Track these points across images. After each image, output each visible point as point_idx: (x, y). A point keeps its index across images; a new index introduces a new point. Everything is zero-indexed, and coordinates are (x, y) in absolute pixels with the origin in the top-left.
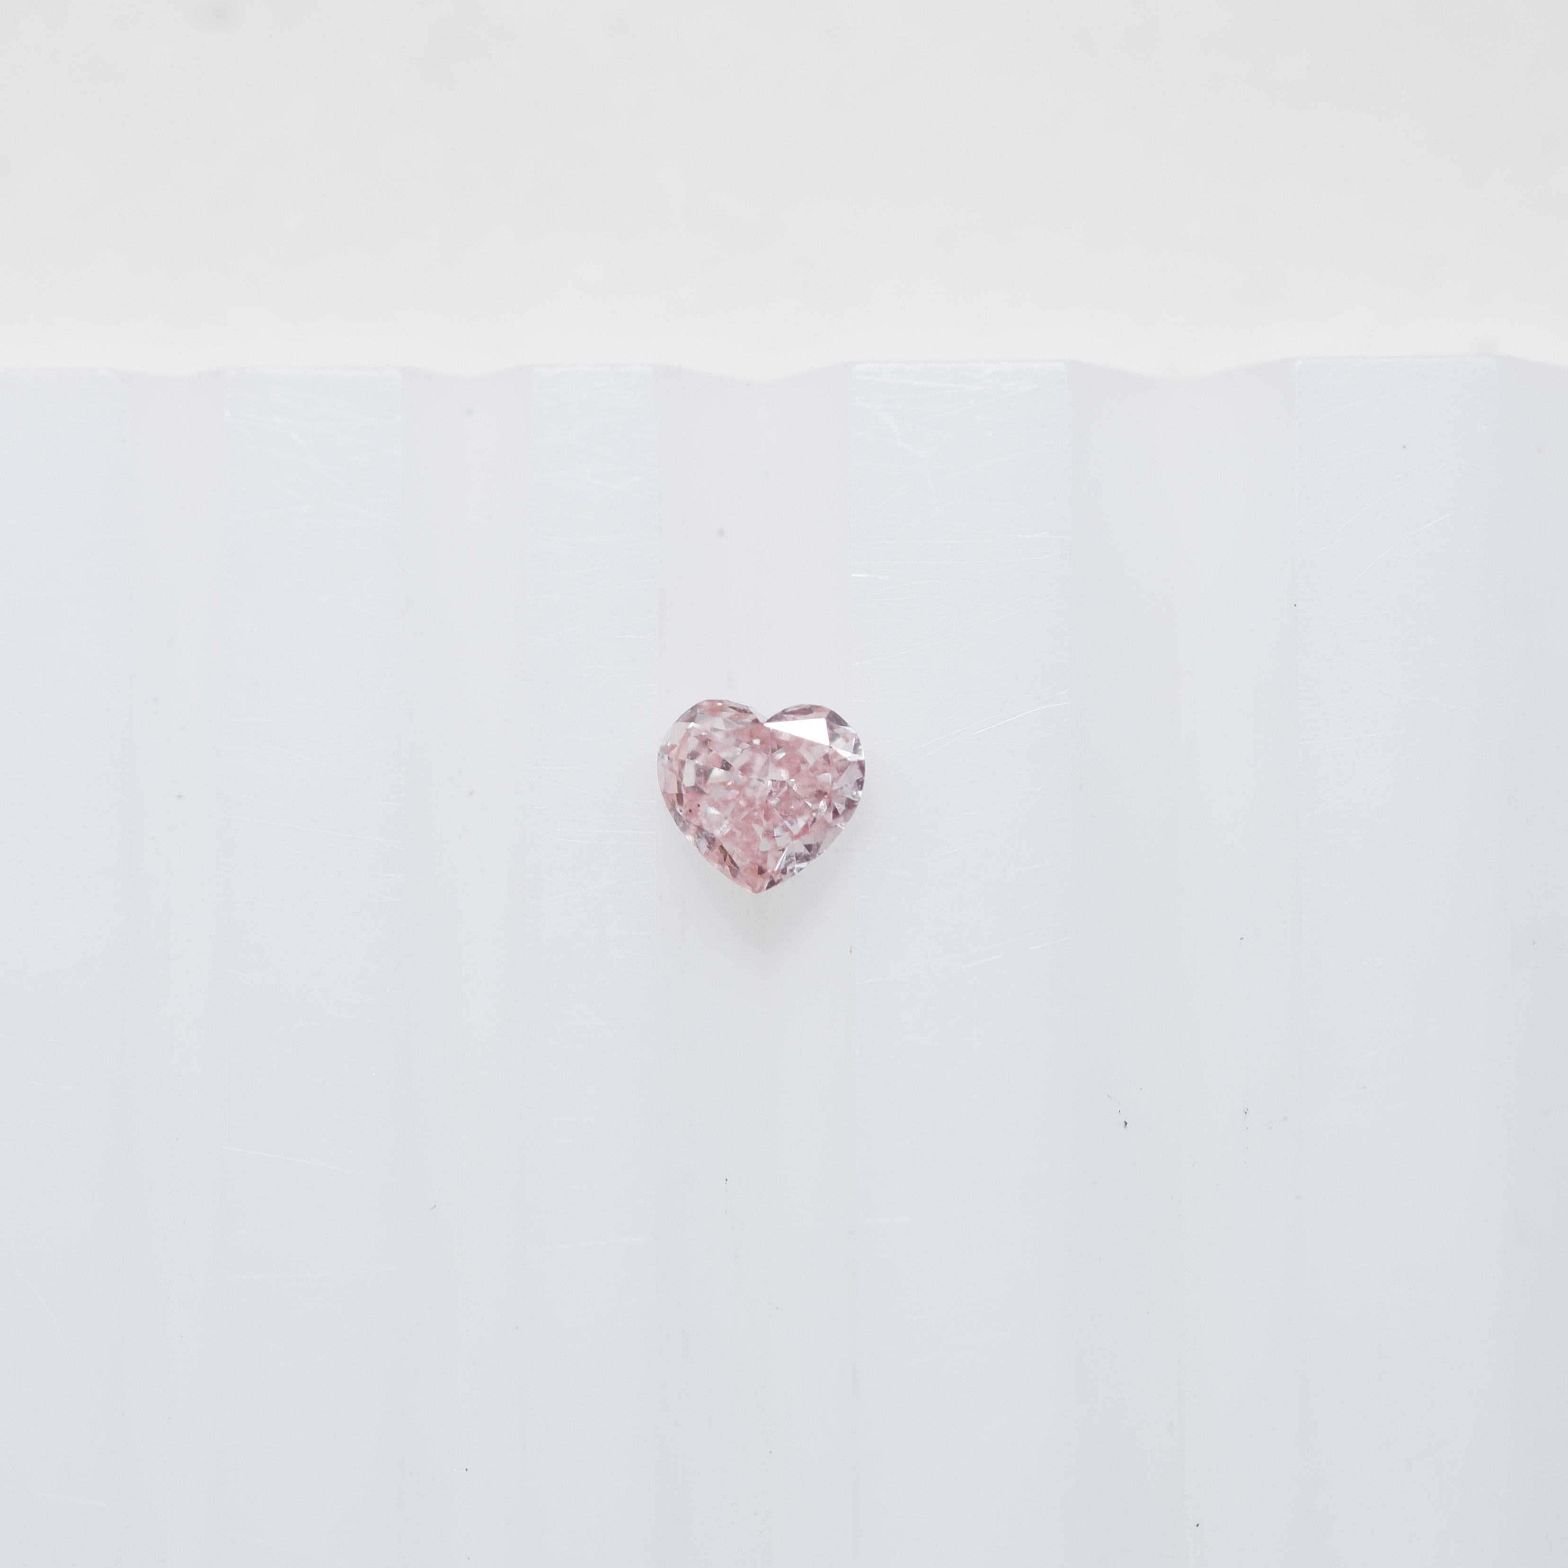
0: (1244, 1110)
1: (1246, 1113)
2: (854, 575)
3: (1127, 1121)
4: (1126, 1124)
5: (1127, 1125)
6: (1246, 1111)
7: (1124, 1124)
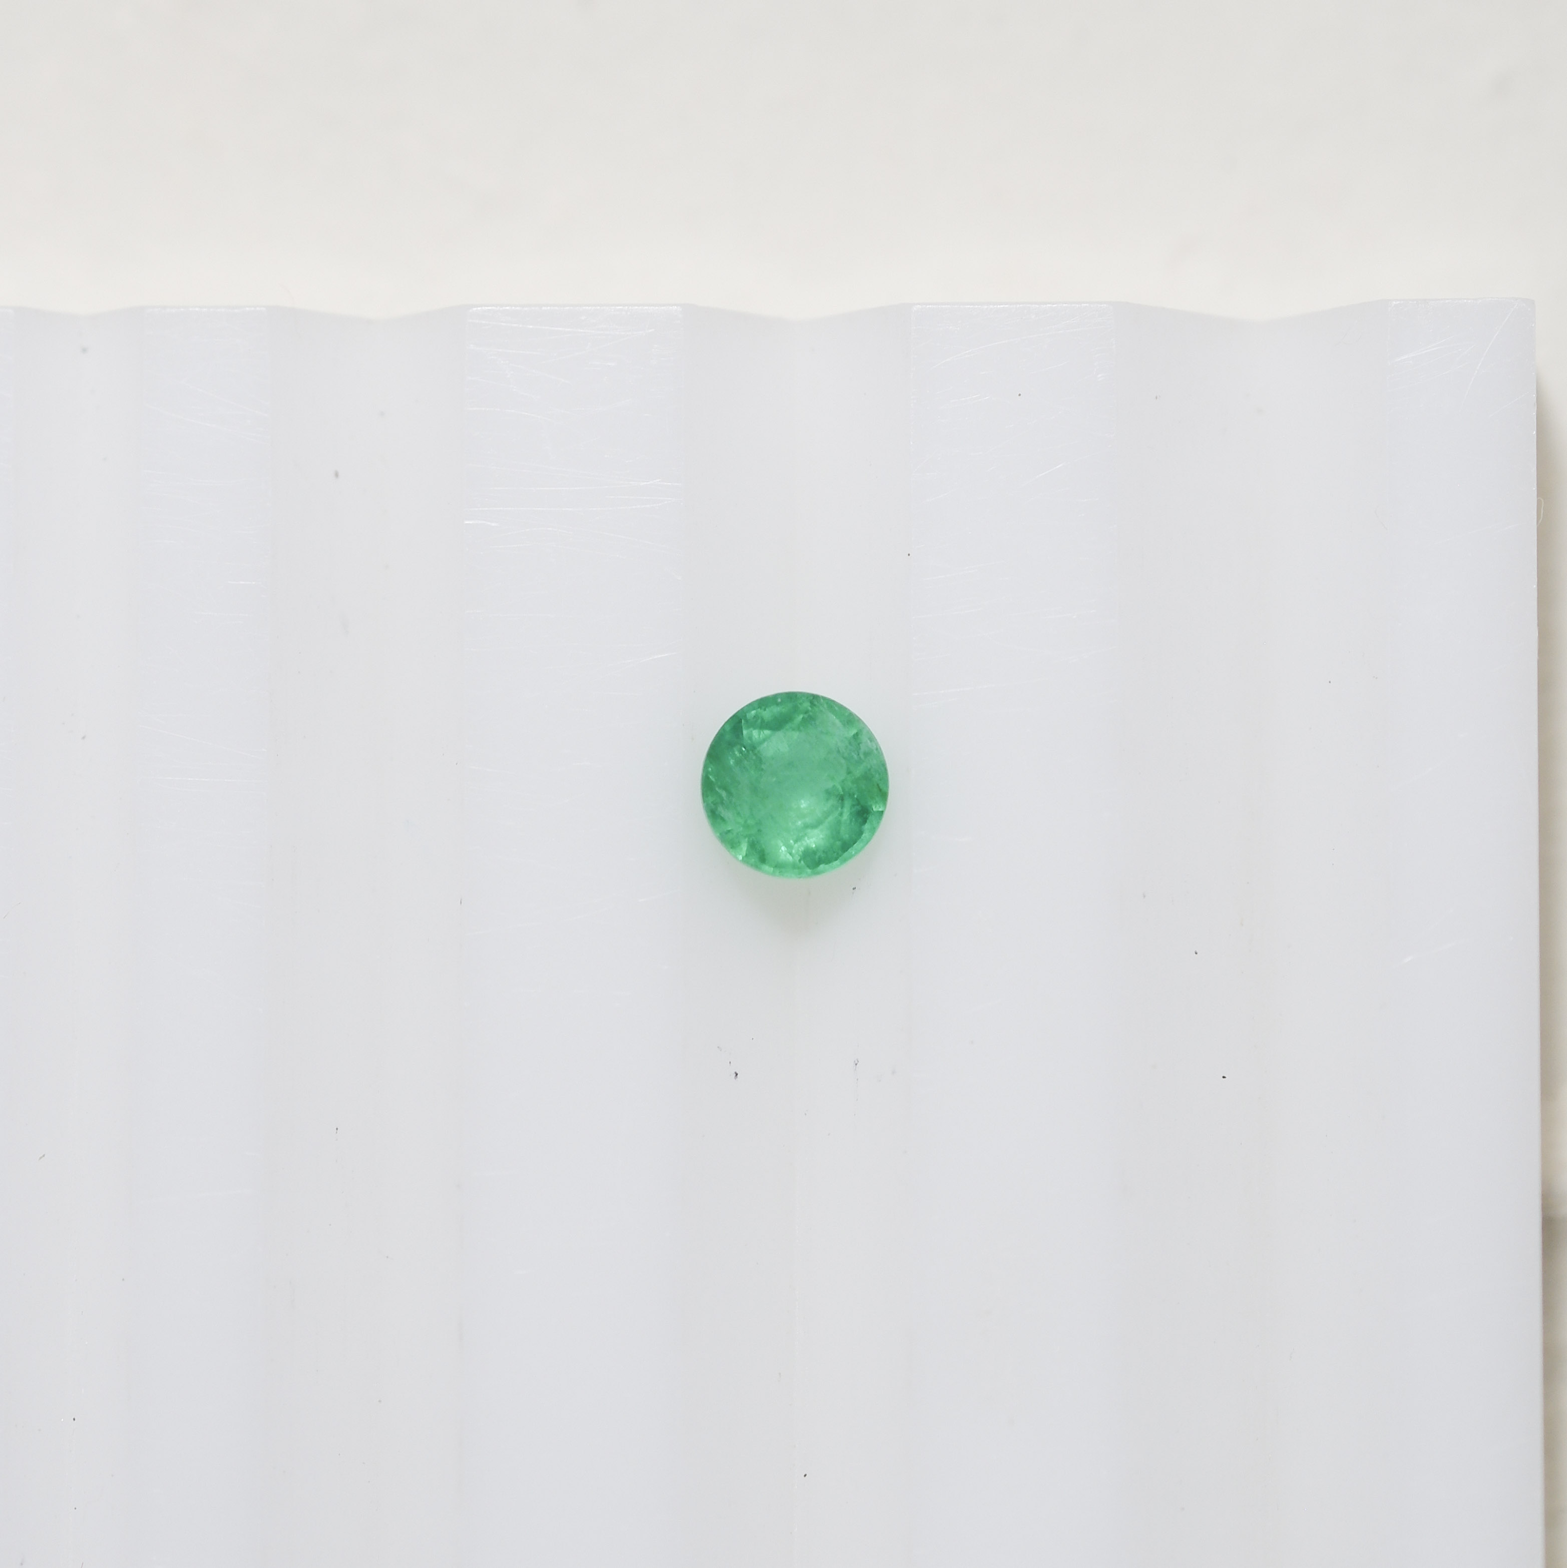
0: (855, 1061)
2: (467, 522)
3: (737, 1072)
5: (738, 1076)
6: (857, 1062)
7: (735, 1075)
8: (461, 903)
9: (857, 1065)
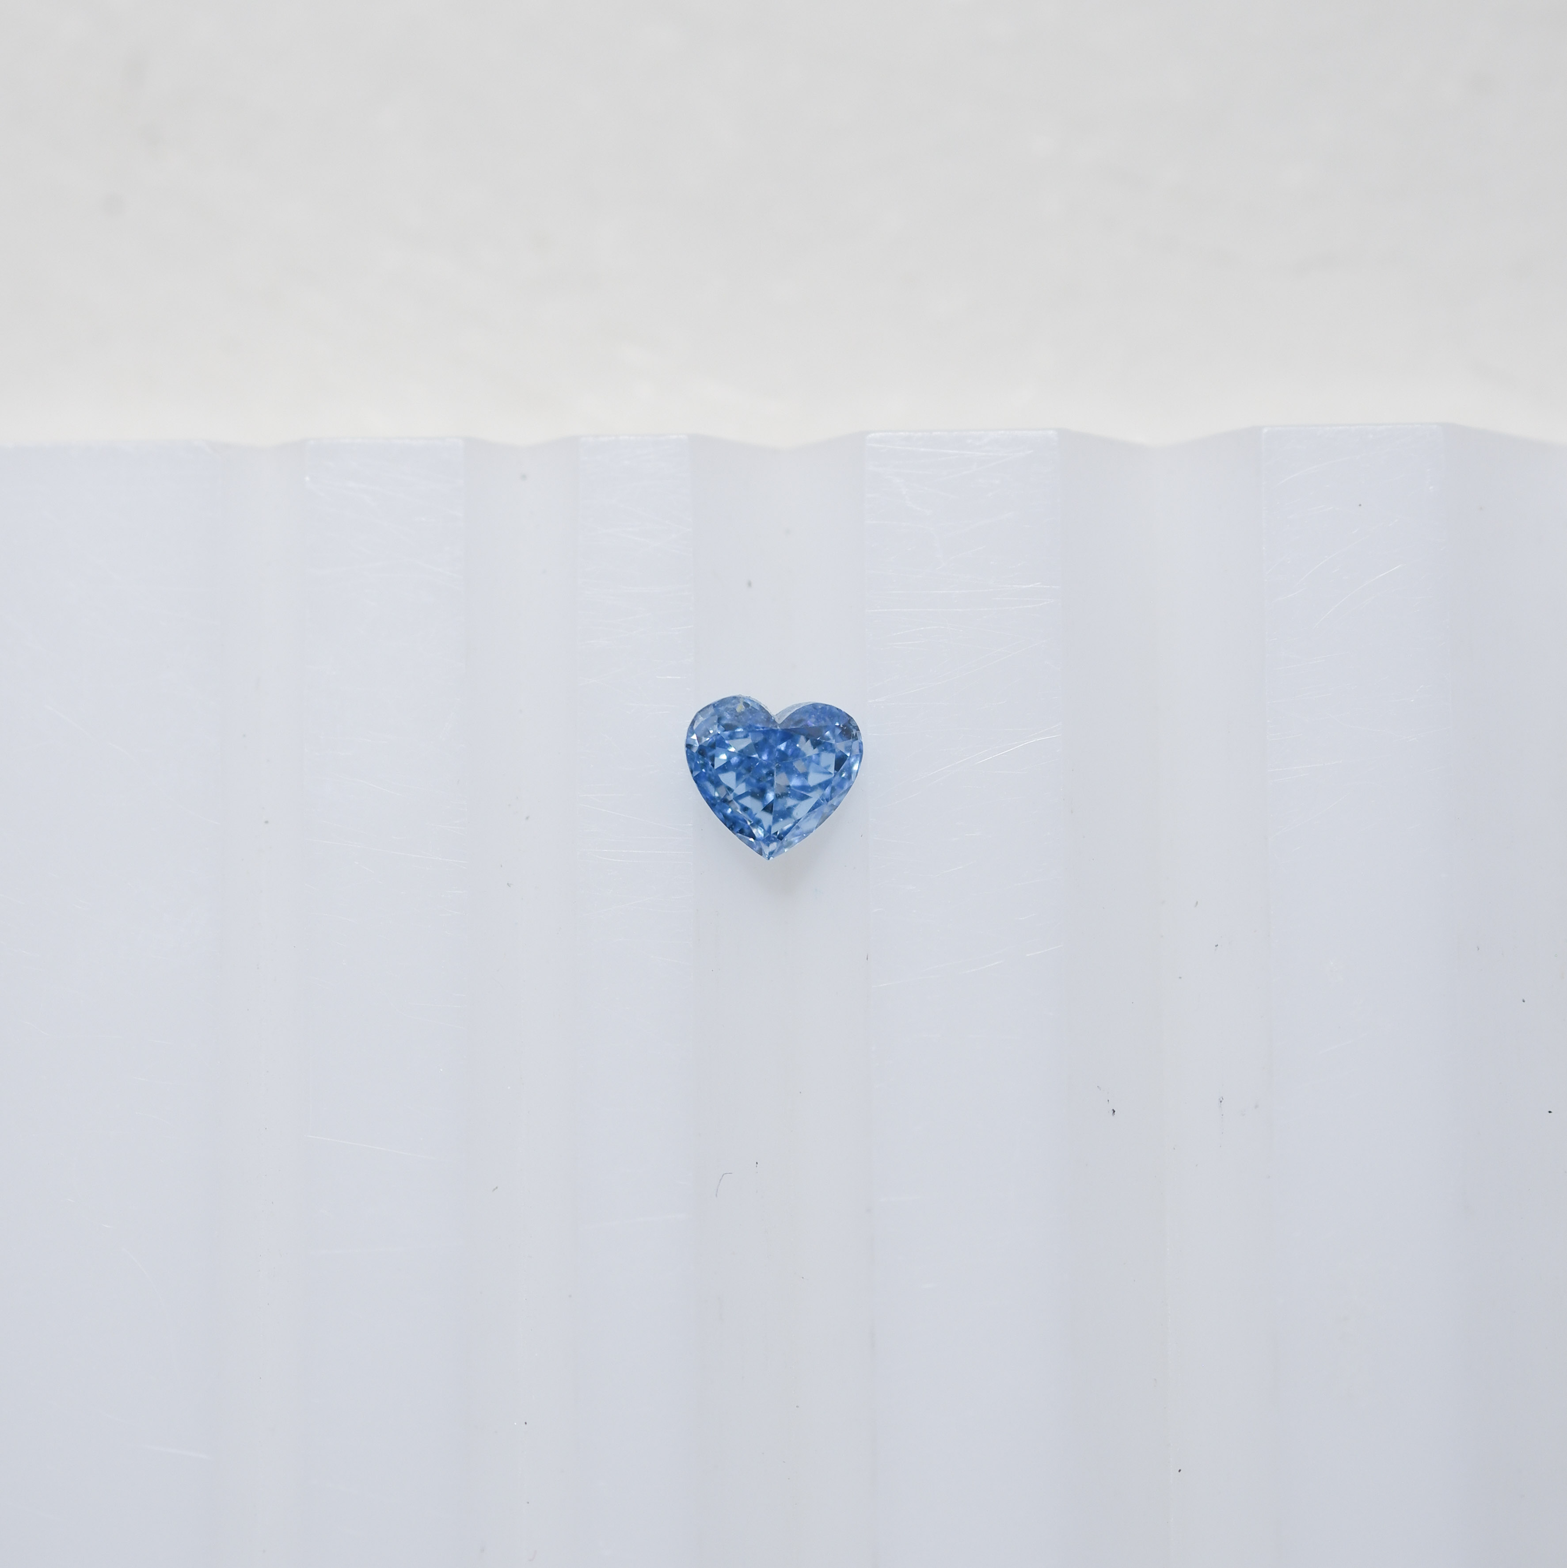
0: (1219, 1099)
1: (1221, 1102)
3: (1115, 1110)
4: (1114, 1111)
5: (1115, 1113)
6: (1222, 1100)
7: (1113, 1112)
8: (867, 959)
9: (1222, 1102)
